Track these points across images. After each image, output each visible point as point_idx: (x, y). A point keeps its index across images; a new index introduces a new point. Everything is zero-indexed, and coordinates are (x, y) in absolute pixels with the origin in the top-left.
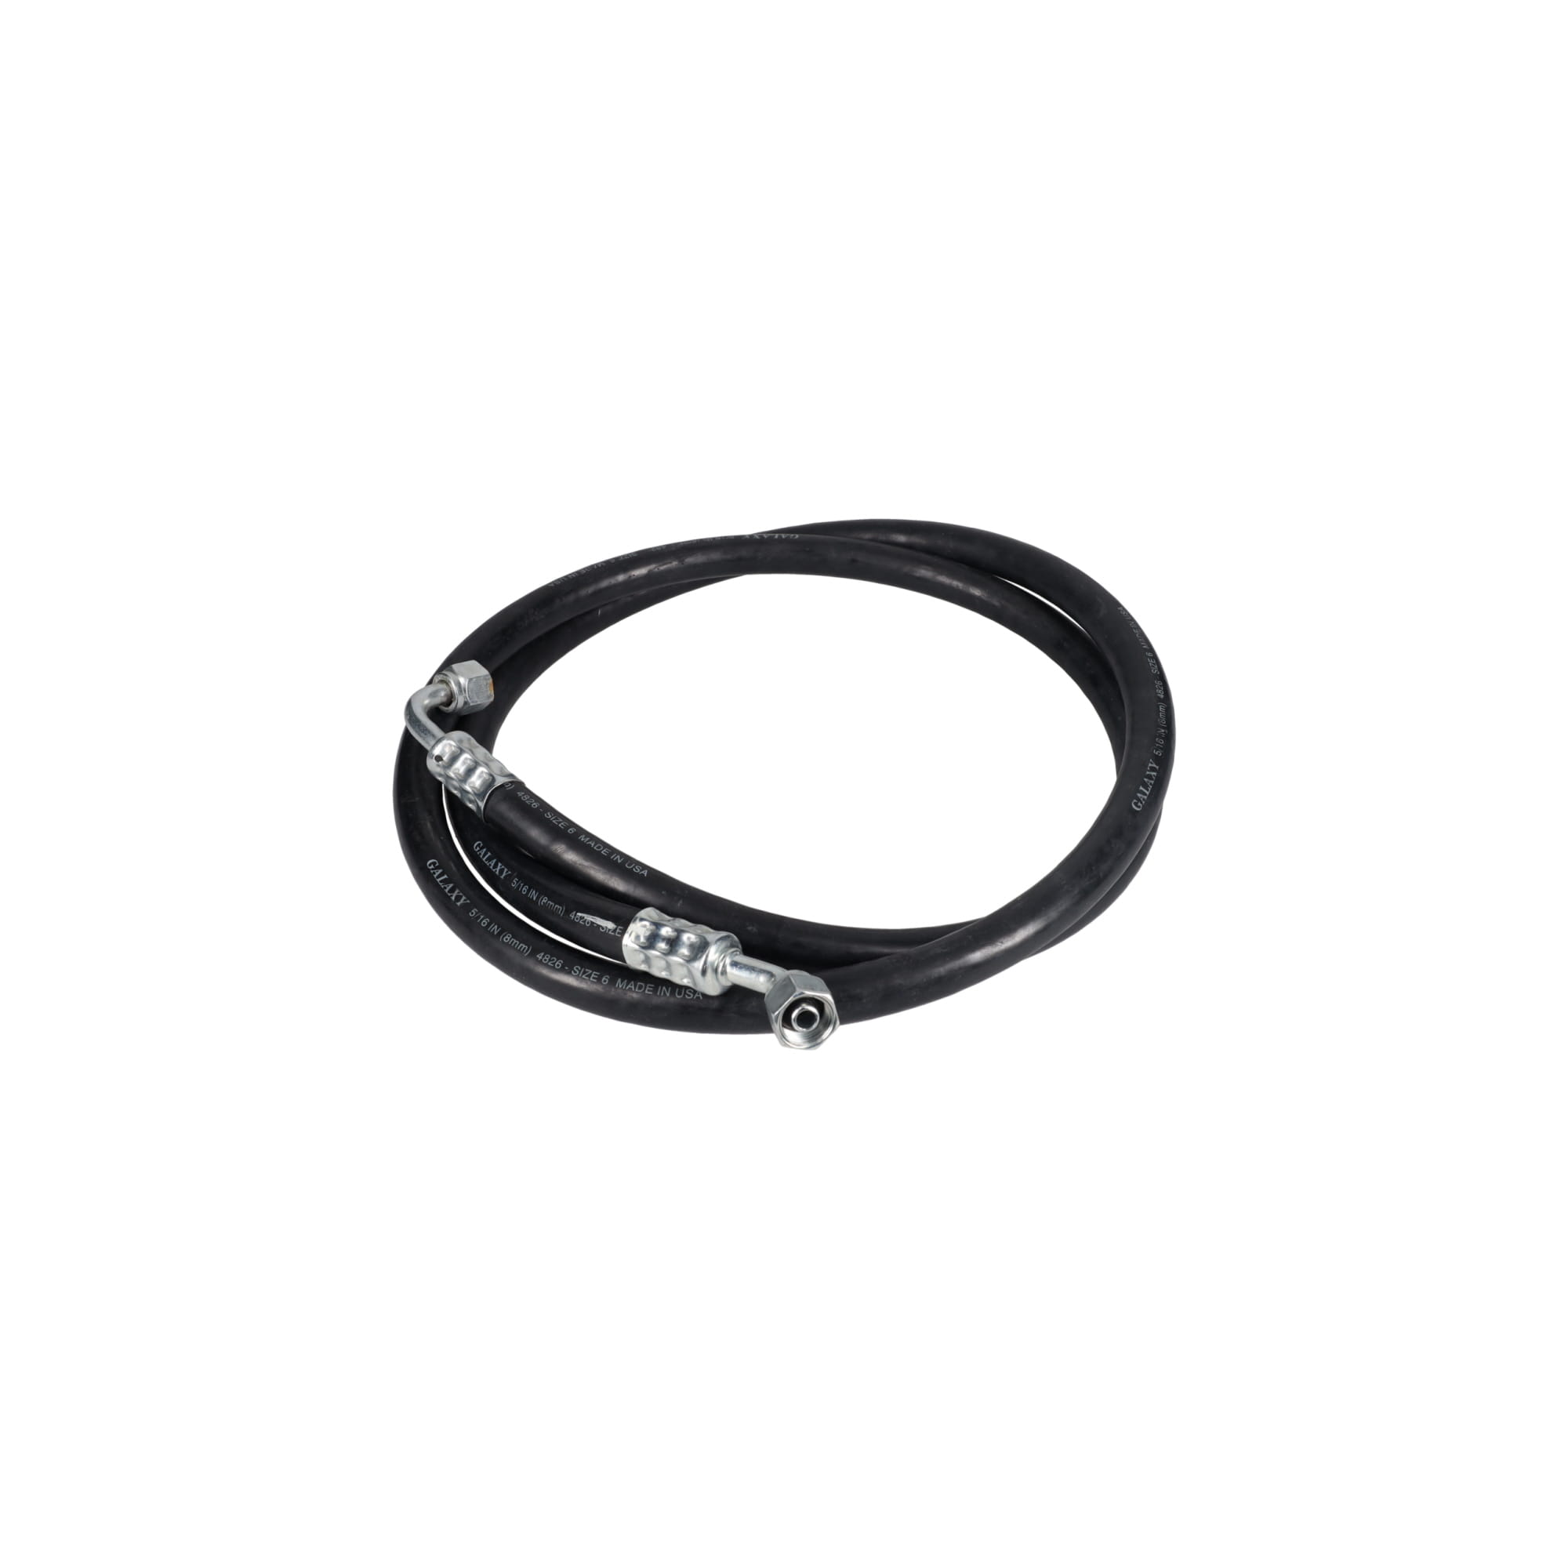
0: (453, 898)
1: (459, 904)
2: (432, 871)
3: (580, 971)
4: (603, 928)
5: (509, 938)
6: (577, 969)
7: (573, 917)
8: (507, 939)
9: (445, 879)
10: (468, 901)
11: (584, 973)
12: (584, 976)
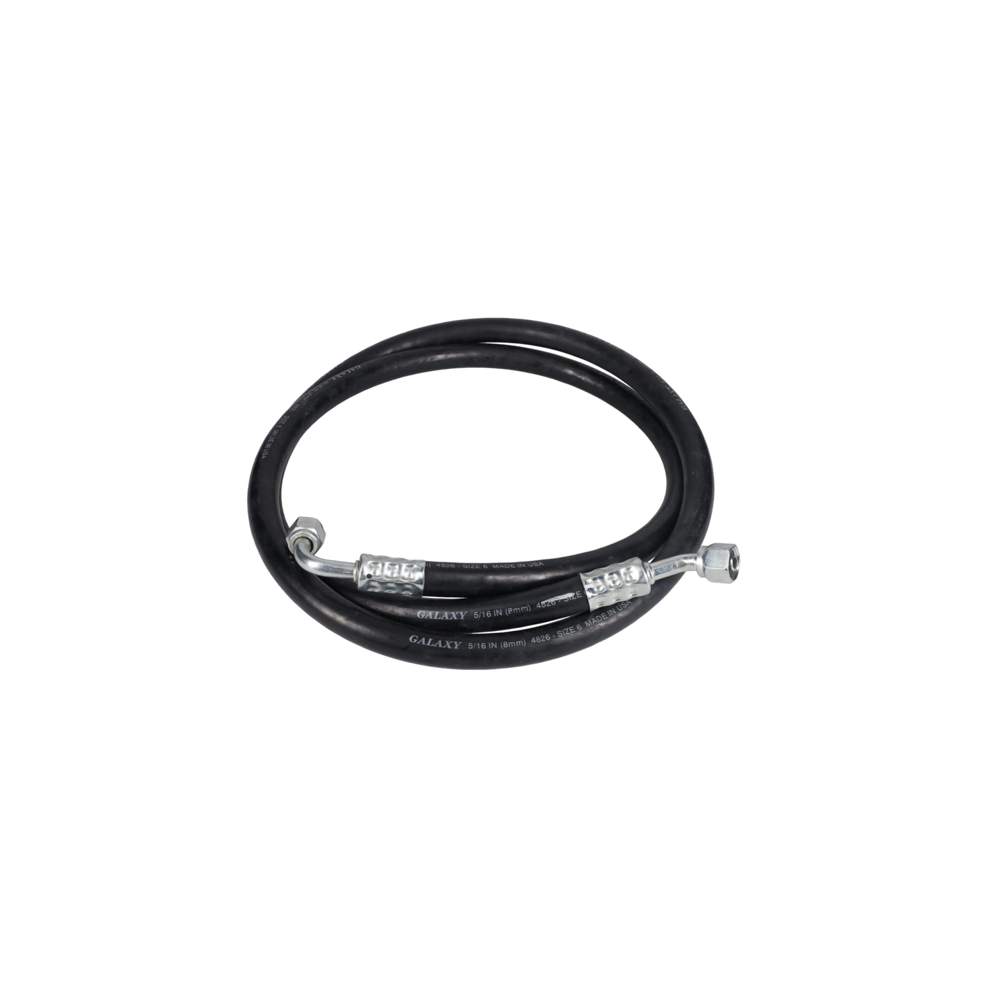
0: (449, 647)
1: (456, 648)
2: (418, 643)
3: (562, 633)
4: (566, 600)
5: (506, 644)
6: (559, 632)
7: (540, 607)
8: (506, 645)
9: (432, 641)
10: (460, 643)
11: (565, 632)
12: (567, 634)
